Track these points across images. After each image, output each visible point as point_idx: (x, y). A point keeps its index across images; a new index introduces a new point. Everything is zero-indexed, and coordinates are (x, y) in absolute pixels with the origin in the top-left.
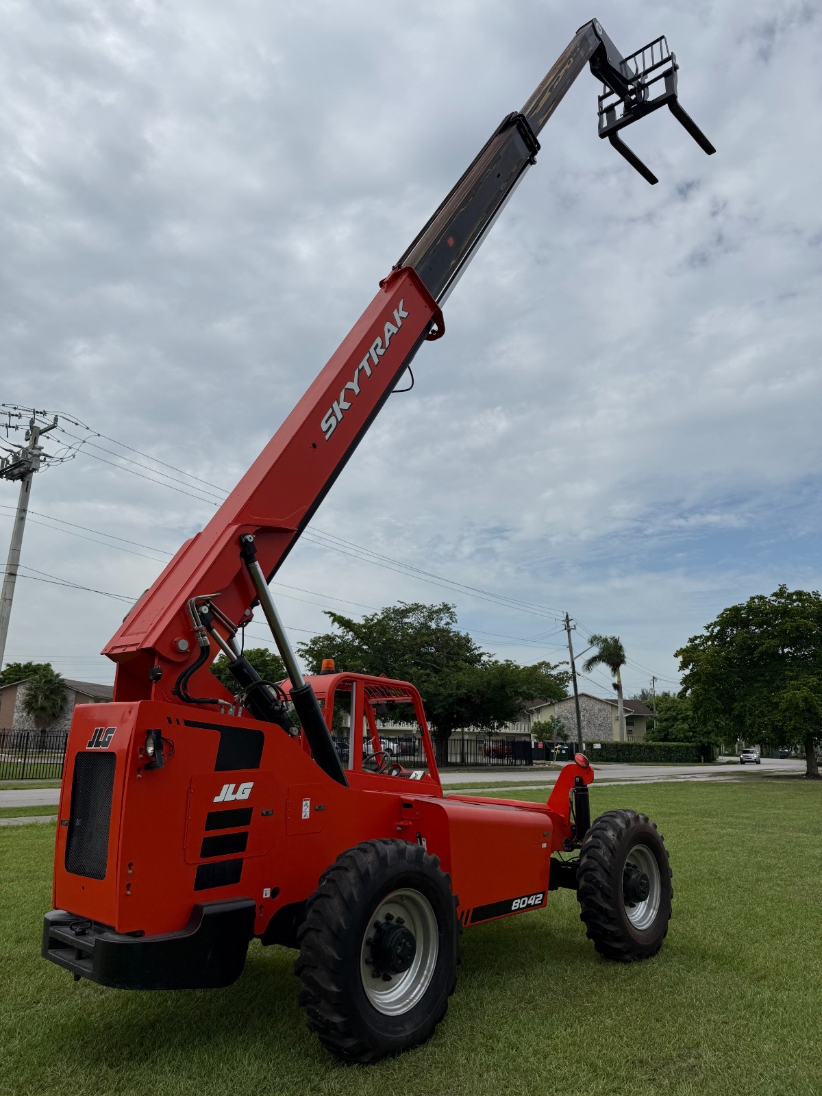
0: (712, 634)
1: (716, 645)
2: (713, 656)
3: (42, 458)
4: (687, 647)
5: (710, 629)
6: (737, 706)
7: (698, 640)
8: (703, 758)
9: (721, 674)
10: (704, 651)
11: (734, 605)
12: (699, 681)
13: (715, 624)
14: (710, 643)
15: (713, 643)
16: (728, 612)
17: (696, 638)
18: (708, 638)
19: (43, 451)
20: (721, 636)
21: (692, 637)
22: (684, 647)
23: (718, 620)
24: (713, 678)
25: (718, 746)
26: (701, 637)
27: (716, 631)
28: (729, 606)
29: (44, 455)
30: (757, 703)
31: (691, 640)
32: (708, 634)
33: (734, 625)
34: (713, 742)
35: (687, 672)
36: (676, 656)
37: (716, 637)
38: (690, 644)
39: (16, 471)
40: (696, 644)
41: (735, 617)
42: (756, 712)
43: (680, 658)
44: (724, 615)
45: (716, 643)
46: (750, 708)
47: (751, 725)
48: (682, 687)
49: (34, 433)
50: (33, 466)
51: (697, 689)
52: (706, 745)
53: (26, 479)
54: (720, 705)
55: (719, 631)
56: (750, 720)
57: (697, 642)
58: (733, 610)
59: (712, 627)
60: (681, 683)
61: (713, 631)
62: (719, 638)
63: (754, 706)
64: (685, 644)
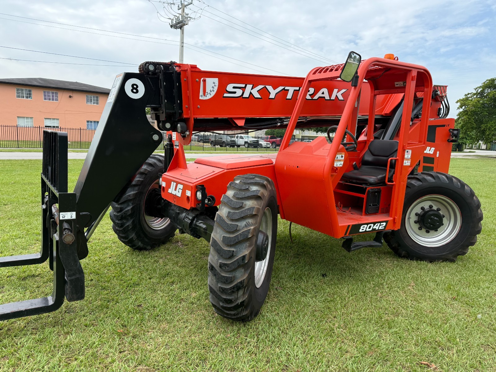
0: (477, 92)
1: (478, 98)
2: (476, 103)
3: (189, 19)
4: (463, 98)
5: (477, 90)
6: (483, 126)
7: (470, 95)
8: (457, 149)
9: (478, 111)
10: (472, 100)
11: (492, 78)
12: (467, 114)
13: (480, 87)
14: (475, 96)
15: (477, 96)
16: (488, 81)
17: (469, 94)
18: (475, 94)
19: (189, 15)
20: (482, 93)
21: (467, 93)
22: (461, 98)
23: (482, 85)
24: (474, 113)
25: (466, 144)
26: (471, 93)
27: (479, 90)
28: (490, 79)
29: (189, 17)
30: (494, 125)
31: (466, 95)
32: (475, 92)
33: (490, 87)
34: (464, 142)
35: (461, 110)
36: (457, 102)
37: (479, 93)
38: (465, 97)
39: (178, 25)
40: (468, 97)
41: (491, 84)
42: (492, 129)
43: (459, 104)
44: (486, 83)
45: (478, 96)
46: (490, 127)
47: (488, 135)
48: (457, 117)
49: (183, 7)
50: (186, 23)
51: (465, 118)
52: (460, 144)
53: (182, 28)
54: (475, 125)
55: (481, 91)
56: (488, 132)
57: (468, 96)
58: (491, 80)
59: (478, 89)
60: (457, 115)
61: (478, 91)
62: (480, 94)
63: (492, 126)
64: (463, 97)
